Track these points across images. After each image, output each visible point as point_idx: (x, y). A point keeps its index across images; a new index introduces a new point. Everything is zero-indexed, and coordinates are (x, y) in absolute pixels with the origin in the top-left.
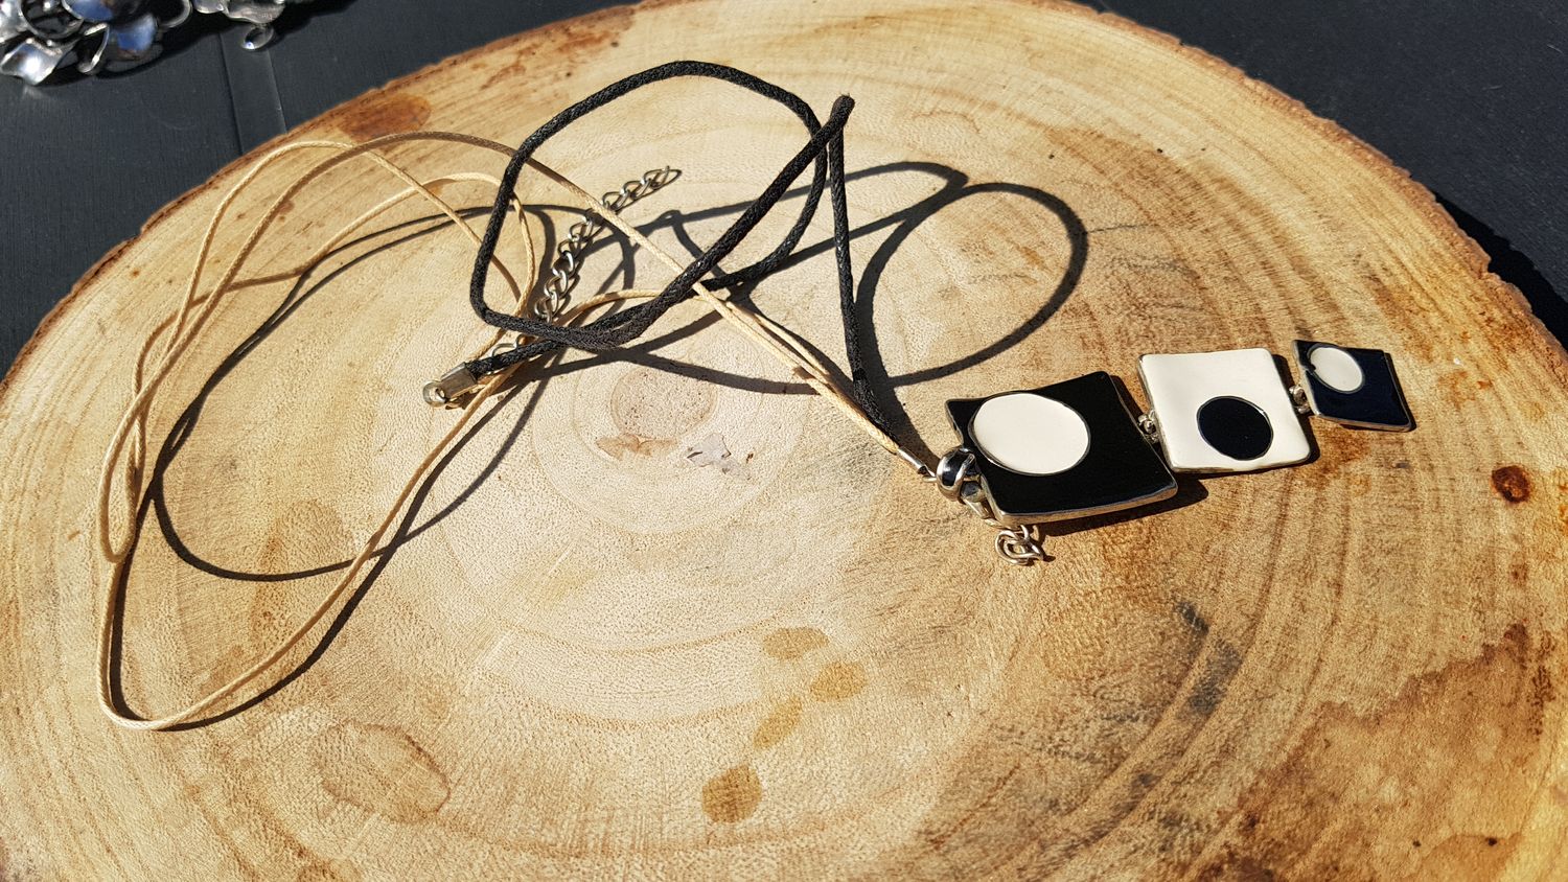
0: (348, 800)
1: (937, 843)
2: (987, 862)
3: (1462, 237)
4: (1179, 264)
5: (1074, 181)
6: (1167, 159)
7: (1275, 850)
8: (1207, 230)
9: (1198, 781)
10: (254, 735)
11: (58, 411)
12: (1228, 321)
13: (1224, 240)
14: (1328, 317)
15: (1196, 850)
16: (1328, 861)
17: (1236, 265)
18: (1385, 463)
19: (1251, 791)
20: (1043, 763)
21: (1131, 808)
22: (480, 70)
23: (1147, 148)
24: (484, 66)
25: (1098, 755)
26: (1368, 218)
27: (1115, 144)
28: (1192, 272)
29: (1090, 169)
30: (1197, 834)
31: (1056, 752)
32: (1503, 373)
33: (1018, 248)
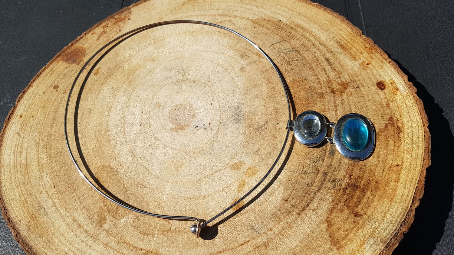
0: (147, 234)
1: (286, 201)
2: (299, 201)
3: (355, 28)
4: (294, 49)
5: (263, 33)
6: (282, 22)
7: (356, 181)
8: (298, 39)
9: (336, 171)
10: (116, 227)
11: (18, 161)
12: (310, 61)
13: (302, 41)
14: (331, 55)
15: (341, 185)
16: (368, 180)
17: (307, 46)
18: (354, 88)
19: (348, 169)
20: (303, 177)
21: (325, 181)
22: (94, 35)
23: (277, 20)
24: (95, 33)
25: (314, 171)
26: (333, 27)
27: (269, 21)
28: (298, 51)
29: (265, 29)
30: (340, 182)
31: (305, 173)
32: (372, 59)
33: (255, 54)
